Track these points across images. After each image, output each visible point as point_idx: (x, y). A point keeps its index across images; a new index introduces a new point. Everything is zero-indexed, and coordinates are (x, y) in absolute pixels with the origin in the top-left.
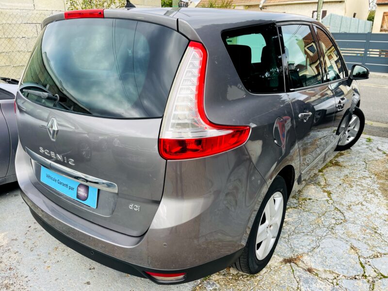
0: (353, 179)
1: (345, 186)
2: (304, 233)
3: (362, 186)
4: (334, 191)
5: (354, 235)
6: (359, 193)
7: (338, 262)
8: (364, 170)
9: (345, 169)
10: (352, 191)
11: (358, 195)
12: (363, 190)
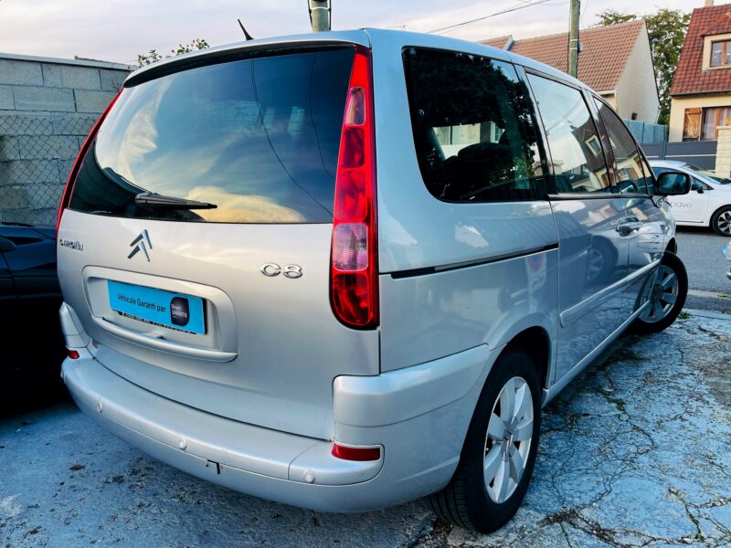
0: (661, 379)
1: (647, 390)
2: (580, 470)
3: (679, 389)
4: (629, 399)
5: (673, 470)
6: (675, 401)
7: (648, 516)
8: (680, 363)
9: (645, 364)
10: (661, 398)
11: (673, 404)
12: (681, 395)
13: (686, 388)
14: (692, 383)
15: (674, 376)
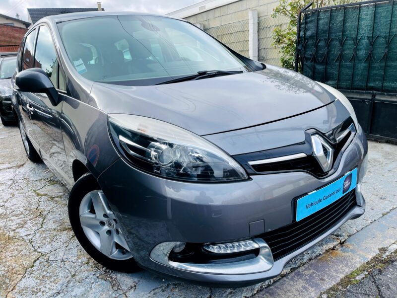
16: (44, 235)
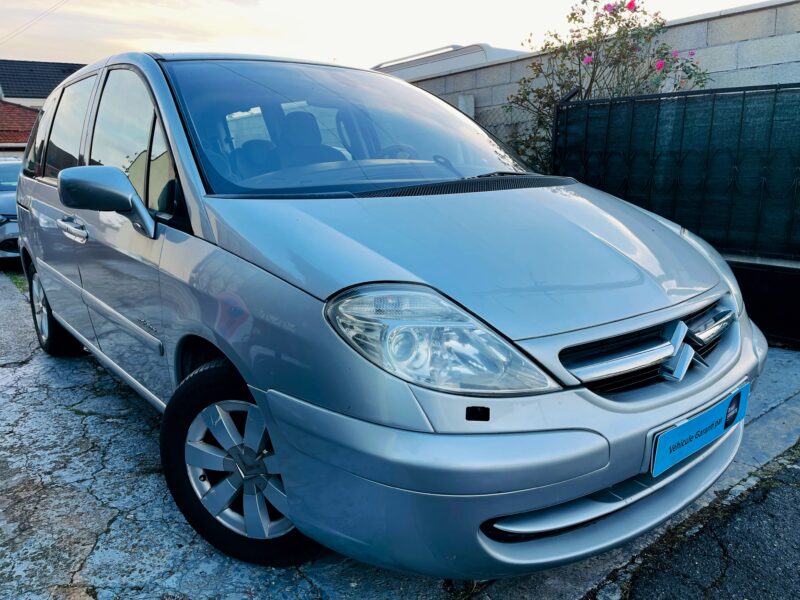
3: (45, 449)
6: (33, 435)
11: (32, 432)
12: (34, 442)
13: (38, 453)
14: (35, 461)
15: (68, 461)
16: (113, 481)
